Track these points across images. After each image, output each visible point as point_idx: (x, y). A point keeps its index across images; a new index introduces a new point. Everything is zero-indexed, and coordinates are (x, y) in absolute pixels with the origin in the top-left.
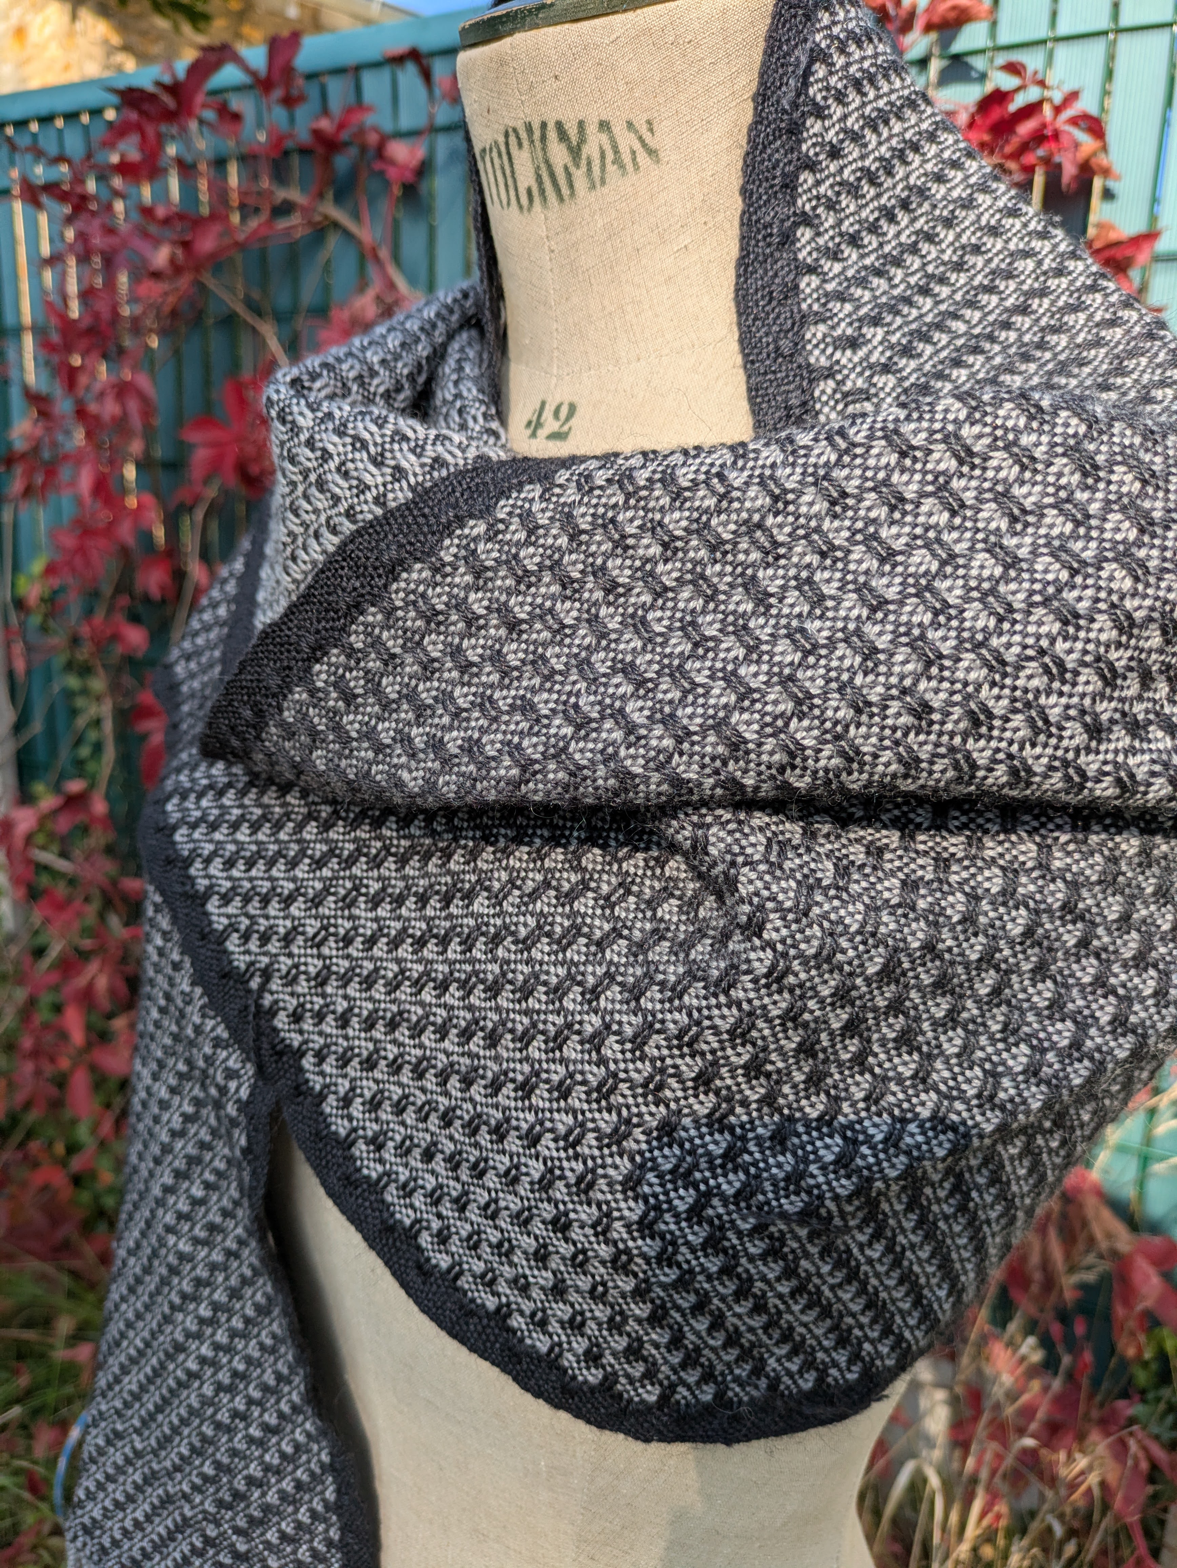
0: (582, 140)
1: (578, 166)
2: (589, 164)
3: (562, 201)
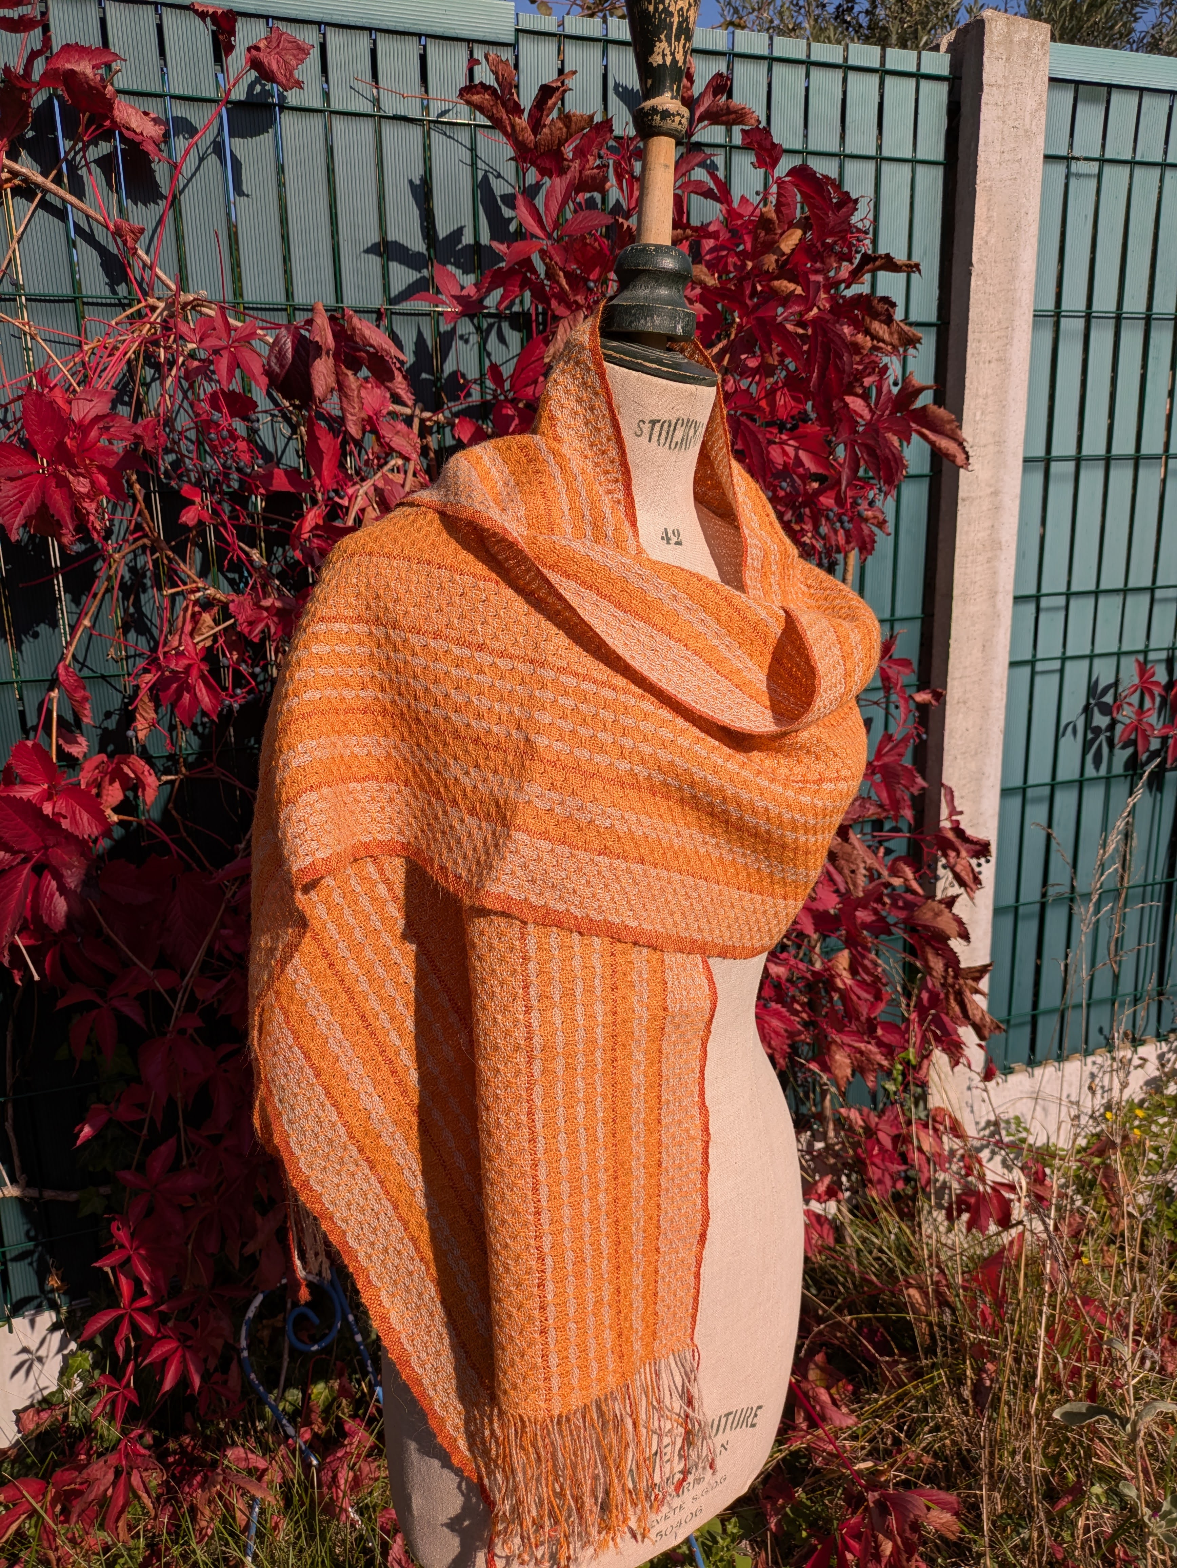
3: (685, 449)
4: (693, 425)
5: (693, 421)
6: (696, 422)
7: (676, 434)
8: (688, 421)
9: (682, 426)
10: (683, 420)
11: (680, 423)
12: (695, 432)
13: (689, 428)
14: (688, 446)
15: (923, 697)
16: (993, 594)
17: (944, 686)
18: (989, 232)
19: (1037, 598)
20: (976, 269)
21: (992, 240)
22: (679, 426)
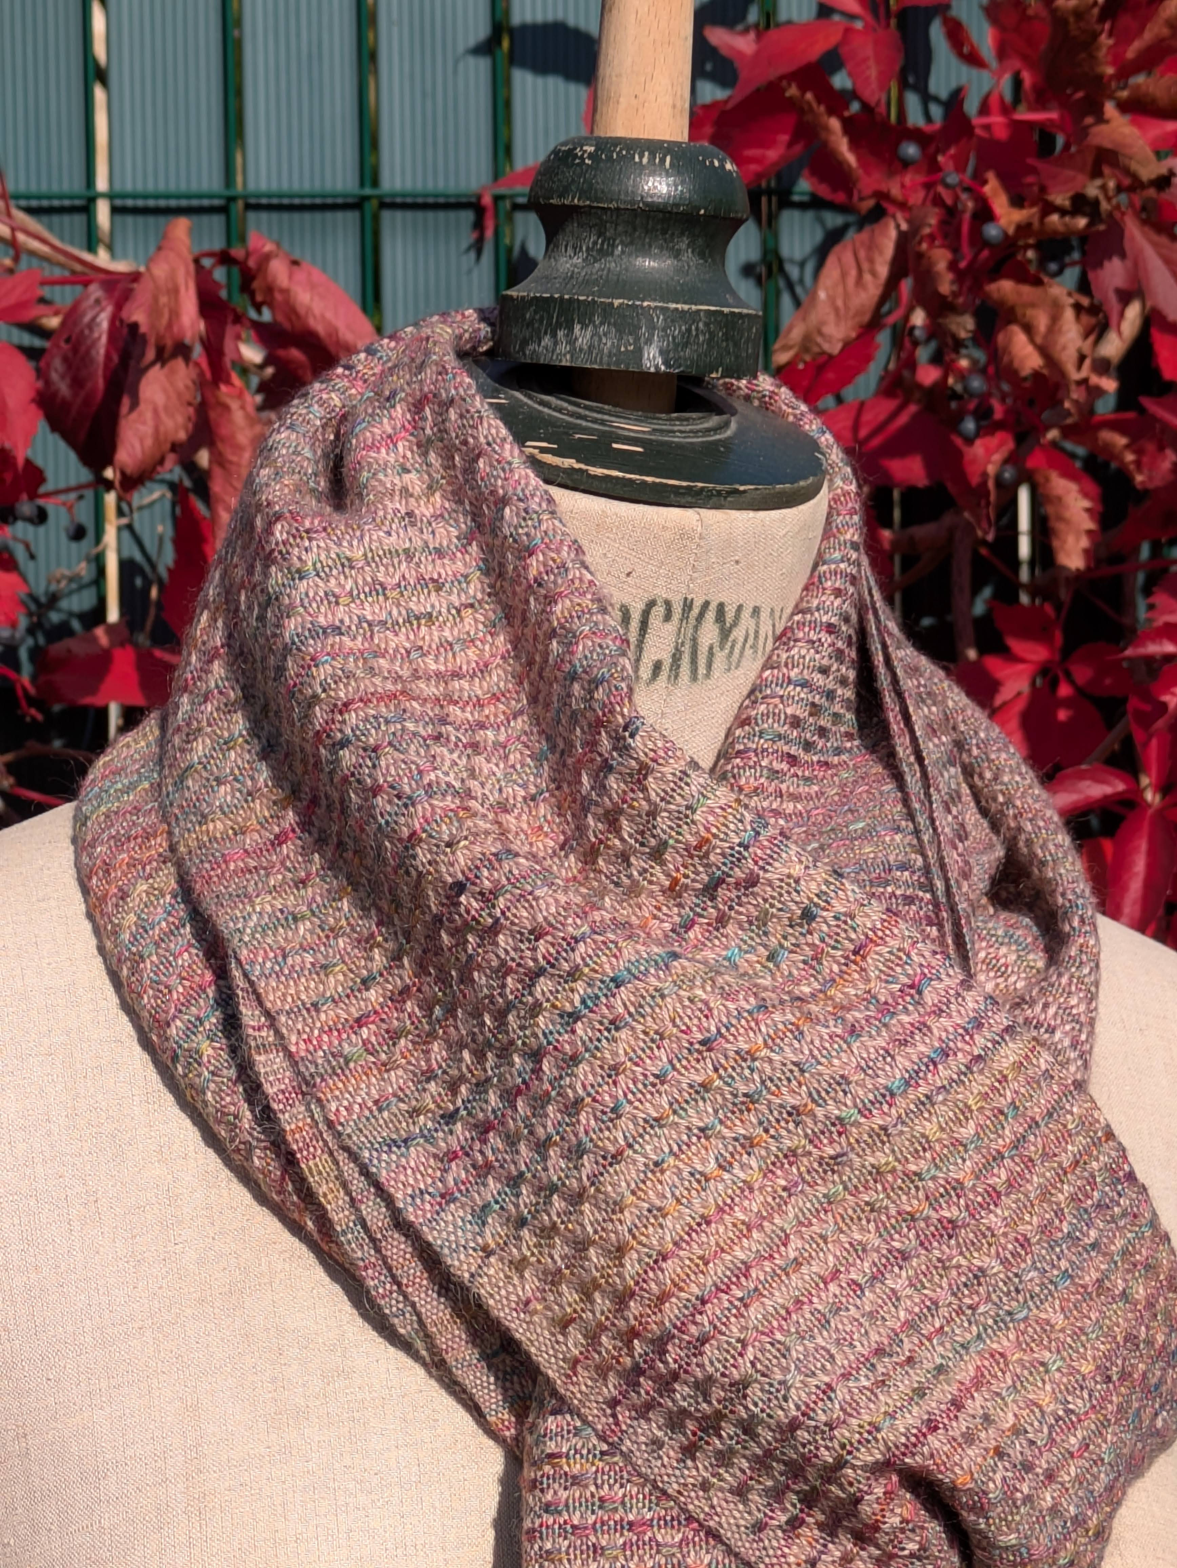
0: (735, 624)
1: (722, 648)
2: (732, 647)
3: (694, 677)
4: (711, 615)
5: (706, 604)
6: (721, 607)
7: (651, 639)
8: (688, 605)
9: (668, 617)
10: (668, 604)
11: (659, 611)
12: (725, 634)
13: (696, 628)
14: (702, 670)
22: (655, 620)
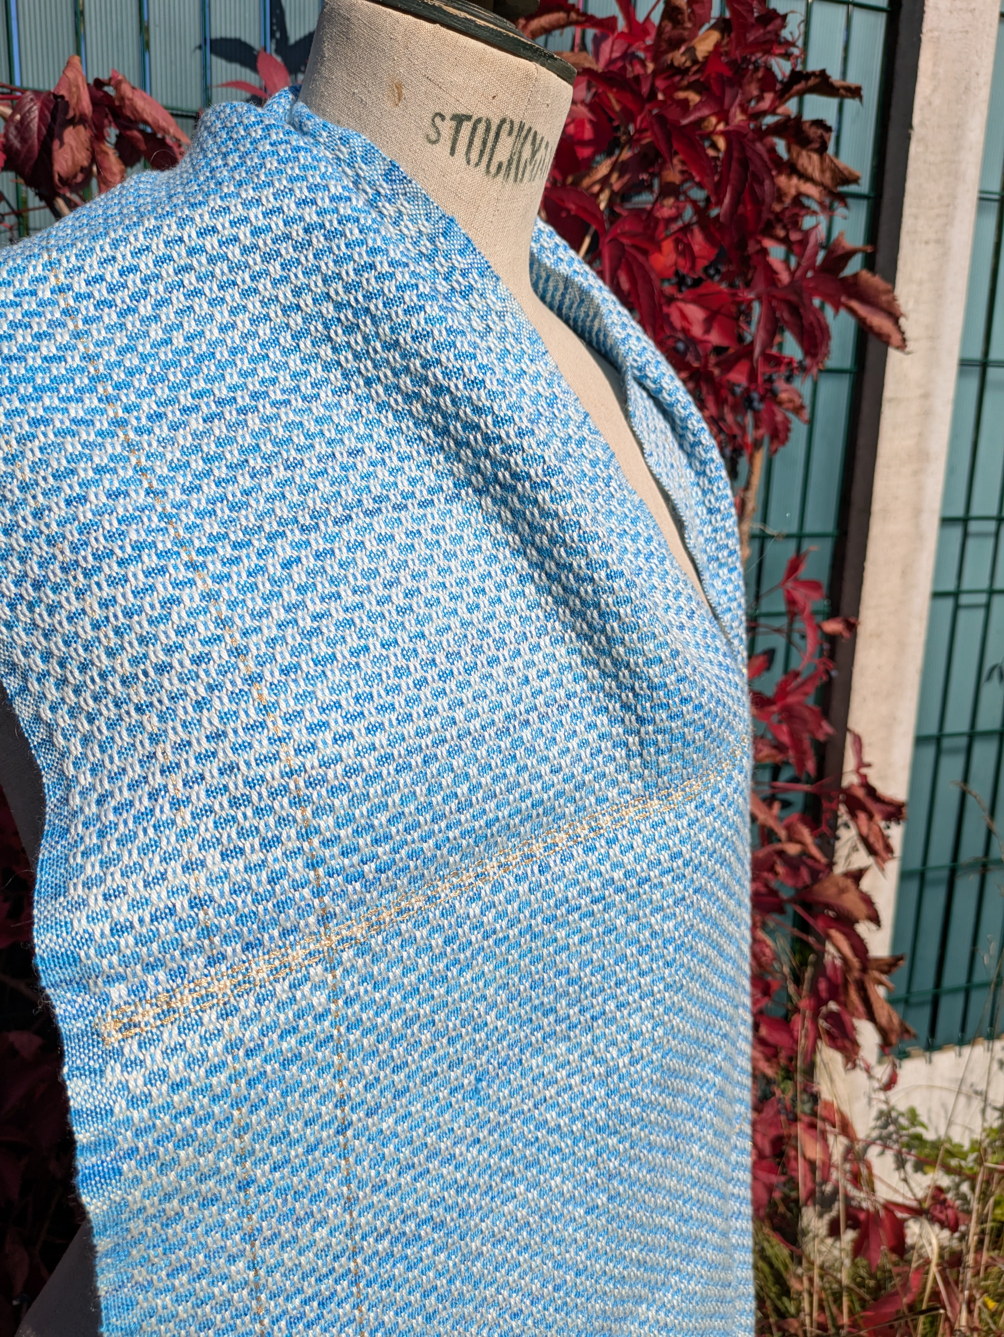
0: (538, 149)
1: (530, 164)
2: (534, 165)
3: (515, 180)
4: (530, 138)
5: (530, 129)
6: (536, 133)
7: (499, 145)
8: (521, 127)
9: (510, 133)
10: (512, 122)
11: (506, 126)
12: (534, 153)
13: (523, 144)
14: (520, 176)
15: (833, 627)
16: (917, 512)
17: (857, 613)
18: (935, 90)
19: (965, 520)
20: (918, 132)
21: (937, 101)
22: (504, 134)
